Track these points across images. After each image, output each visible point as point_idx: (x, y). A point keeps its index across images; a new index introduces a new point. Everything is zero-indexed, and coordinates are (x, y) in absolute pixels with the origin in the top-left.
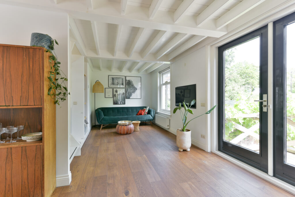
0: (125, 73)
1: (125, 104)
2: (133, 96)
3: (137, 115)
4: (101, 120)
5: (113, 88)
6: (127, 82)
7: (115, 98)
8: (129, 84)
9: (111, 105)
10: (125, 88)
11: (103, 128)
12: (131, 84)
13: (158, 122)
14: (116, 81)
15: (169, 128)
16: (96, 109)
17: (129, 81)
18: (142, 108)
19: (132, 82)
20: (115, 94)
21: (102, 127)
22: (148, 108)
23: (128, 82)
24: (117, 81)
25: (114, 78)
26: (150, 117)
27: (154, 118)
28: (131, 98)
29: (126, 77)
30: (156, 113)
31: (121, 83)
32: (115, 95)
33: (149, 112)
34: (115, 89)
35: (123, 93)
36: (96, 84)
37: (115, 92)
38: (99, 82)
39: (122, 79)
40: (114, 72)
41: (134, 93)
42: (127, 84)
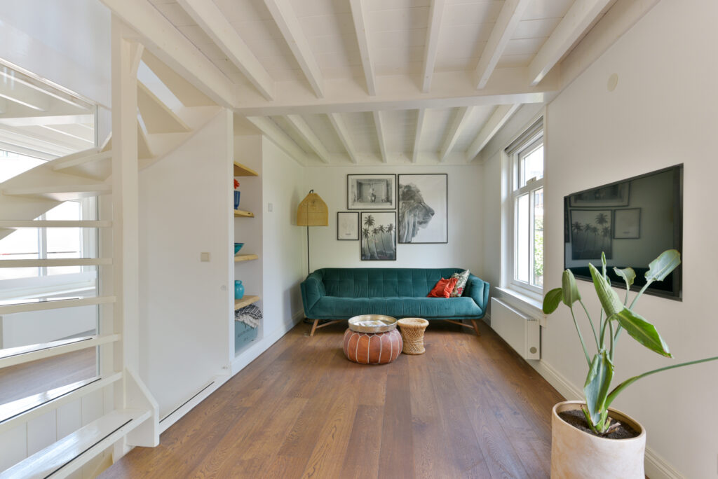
0: (393, 164)
1: (395, 260)
2: (423, 233)
3: (430, 295)
4: (311, 306)
5: (360, 211)
6: (401, 193)
7: (365, 241)
8: (408, 196)
9: (354, 263)
10: (396, 211)
11: (317, 331)
12: (416, 198)
13: (500, 325)
14: (368, 191)
15: (538, 361)
16: (312, 271)
17: (408, 187)
18: (448, 274)
19: (418, 191)
20: (365, 230)
21: (315, 327)
22: (466, 275)
23: (403, 192)
24: (371, 191)
25: (363, 182)
26: (469, 305)
27: (487, 308)
29: (397, 177)
30: (495, 293)
31: (384, 197)
32: (366, 232)
33: (469, 291)
34: (365, 215)
35: (391, 225)
36: (306, 200)
37: (366, 223)
38: (316, 195)
39: (388, 185)
40: (364, 165)
41: (423, 225)
42: (401, 197)
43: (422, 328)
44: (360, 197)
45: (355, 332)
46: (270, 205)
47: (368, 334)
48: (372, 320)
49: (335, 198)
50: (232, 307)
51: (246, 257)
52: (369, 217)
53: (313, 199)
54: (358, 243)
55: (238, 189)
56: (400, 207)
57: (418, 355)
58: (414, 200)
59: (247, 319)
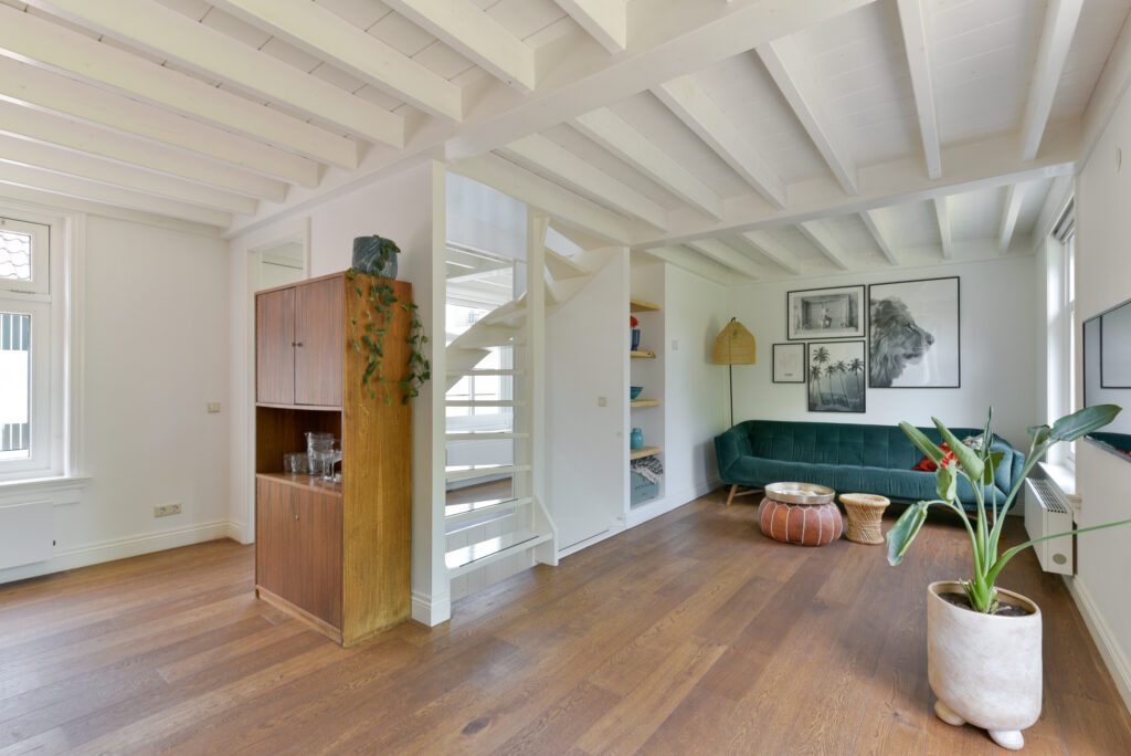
0: (857, 270)
1: (864, 412)
2: (910, 372)
3: (917, 467)
4: (727, 468)
5: (806, 342)
6: (873, 312)
7: (814, 383)
8: (887, 317)
9: (793, 409)
10: (866, 339)
11: (736, 500)
12: (899, 318)
14: (819, 313)
16: (735, 423)
17: (887, 304)
19: (904, 307)
20: (815, 369)
21: (732, 495)
23: (878, 311)
24: (824, 312)
25: (810, 300)
28: (895, 382)
29: (867, 288)
31: (844, 320)
32: (816, 371)
34: (814, 348)
35: (857, 360)
36: (725, 332)
37: (816, 359)
38: (738, 324)
39: (852, 303)
40: (812, 278)
41: (914, 359)
42: (873, 318)
43: (877, 508)
44: (807, 322)
45: (772, 501)
46: (675, 344)
47: (788, 504)
48: (800, 489)
49: (768, 321)
50: (627, 456)
51: (645, 403)
52: (821, 350)
53: (735, 330)
54: (803, 387)
55: (637, 328)
56: (872, 334)
58: (897, 321)
59: (645, 472)
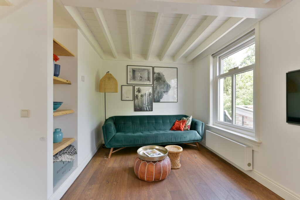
0: (152, 61)
1: (152, 111)
2: (165, 97)
3: (172, 129)
4: (109, 140)
5: (134, 85)
7: (136, 101)
8: (159, 79)
9: (131, 112)
10: (152, 85)
11: (113, 155)
12: (162, 79)
13: (210, 144)
14: (138, 74)
15: (251, 171)
16: (107, 118)
17: (159, 74)
18: (180, 118)
19: (163, 76)
20: (137, 95)
21: (111, 152)
22: (191, 119)
23: (156, 76)
24: (140, 74)
25: (135, 70)
26: (196, 135)
27: (203, 136)
28: (161, 100)
29: (153, 68)
30: (207, 128)
31: (146, 78)
32: (137, 96)
33: (194, 126)
34: (136, 87)
35: (150, 93)
36: (105, 78)
37: (137, 92)
38: (111, 74)
39: (149, 73)
40: (137, 61)
41: (166, 93)
42: (155, 78)
44: (134, 78)
45: (143, 160)
46: (83, 77)
47: (152, 162)
49: (121, 78)
50: (51, 152)
51: (64, 112)
52: (139, 88)
53: (109, 77)
54: (133, 102)
56: (155, 84)
57: (178, 169)
58: (161, 80)
59: (65, 158)
